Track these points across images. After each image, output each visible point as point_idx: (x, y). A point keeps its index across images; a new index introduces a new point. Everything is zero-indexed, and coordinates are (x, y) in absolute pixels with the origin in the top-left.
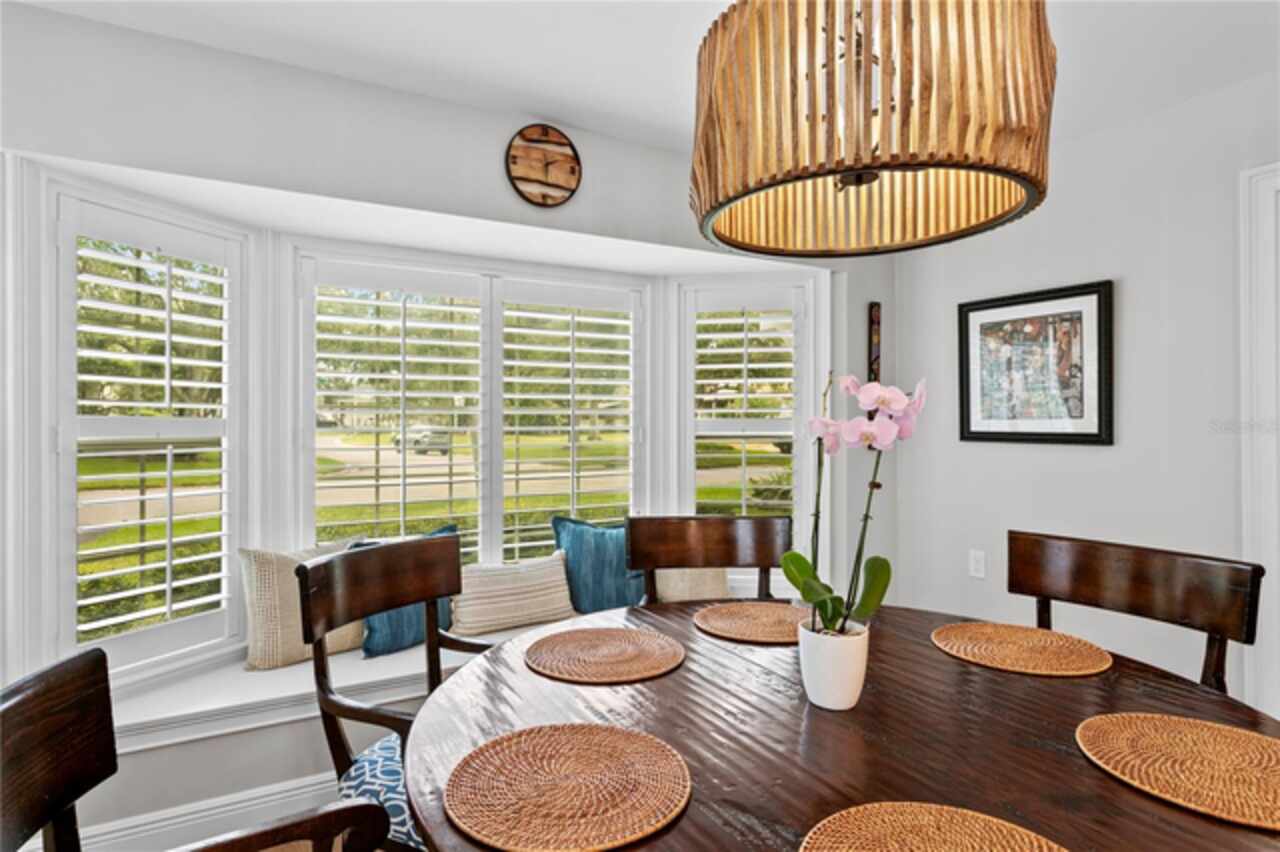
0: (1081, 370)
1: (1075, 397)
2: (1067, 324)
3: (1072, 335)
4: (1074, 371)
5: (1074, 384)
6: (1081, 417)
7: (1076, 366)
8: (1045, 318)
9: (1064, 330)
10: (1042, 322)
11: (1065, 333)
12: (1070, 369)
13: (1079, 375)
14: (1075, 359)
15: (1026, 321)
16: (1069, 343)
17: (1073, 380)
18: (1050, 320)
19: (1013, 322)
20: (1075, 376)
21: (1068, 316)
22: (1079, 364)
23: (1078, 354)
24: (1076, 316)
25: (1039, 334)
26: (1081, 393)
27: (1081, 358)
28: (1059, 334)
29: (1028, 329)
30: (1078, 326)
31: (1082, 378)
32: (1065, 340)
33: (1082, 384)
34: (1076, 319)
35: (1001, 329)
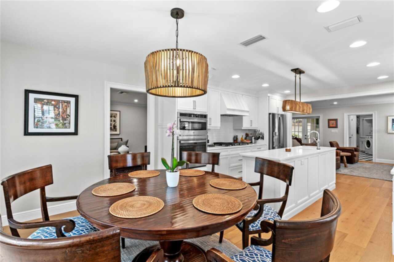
0: (70, 116)
1: (68, 123)
2: (66, 104)
3: (67, 106)
4: (68, 116)
5: (68, 120)
6: (70, 128)
7: (68, 115)
8: (59, 101)
9: (65, 105)
10: (58, 102)
11: (65, 106)
12: (67, 115)
13: (69, 117)
14: (68, 113)
15: (52, 100)
16: (66, 109)
17: (67, 119)
18: (61, 101)
19: (48, 100)
20: (68, 118)
21: (66, 102)
22: (69, 114)
23: (69, 112)
24: (68, 102)
25: (57, 105)
26: (70, 122)
27: (70, 113)
28: (63, 106)
29: (53, 103)
30: (69, 105)
31: (70, 118)
32: (65, 108)
33: (70, 120)
34: (69, 103)
35: (43, 101)
